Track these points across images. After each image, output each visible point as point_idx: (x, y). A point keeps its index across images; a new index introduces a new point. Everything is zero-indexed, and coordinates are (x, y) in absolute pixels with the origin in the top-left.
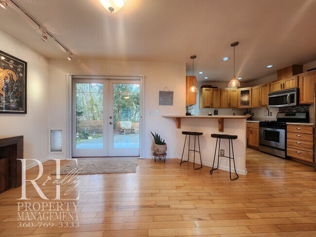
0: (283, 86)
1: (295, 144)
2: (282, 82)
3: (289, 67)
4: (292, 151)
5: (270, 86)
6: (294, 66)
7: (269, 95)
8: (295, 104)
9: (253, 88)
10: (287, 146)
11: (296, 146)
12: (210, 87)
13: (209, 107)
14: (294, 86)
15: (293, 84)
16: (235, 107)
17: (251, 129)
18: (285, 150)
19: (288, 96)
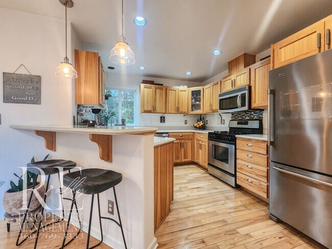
0: (233, 83)
1: (246, 168)
2: (233, 77)
3: (241, 56)
4: (242, 178)
5: (221, 84)
6: (245, 55)
7: (220, 96)
8: (246, 108)
9: (205, 87)
10: (237, 170)
11: (247, 171)
12: (152, 83)
13: (150, 112)
14: (246, 82)
15: (244, 80)
16: (185, 113)
17: (200, 142)
18: (235, 176)
19: (238, 97)
